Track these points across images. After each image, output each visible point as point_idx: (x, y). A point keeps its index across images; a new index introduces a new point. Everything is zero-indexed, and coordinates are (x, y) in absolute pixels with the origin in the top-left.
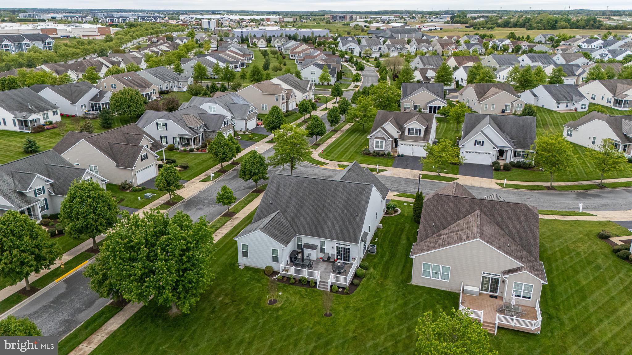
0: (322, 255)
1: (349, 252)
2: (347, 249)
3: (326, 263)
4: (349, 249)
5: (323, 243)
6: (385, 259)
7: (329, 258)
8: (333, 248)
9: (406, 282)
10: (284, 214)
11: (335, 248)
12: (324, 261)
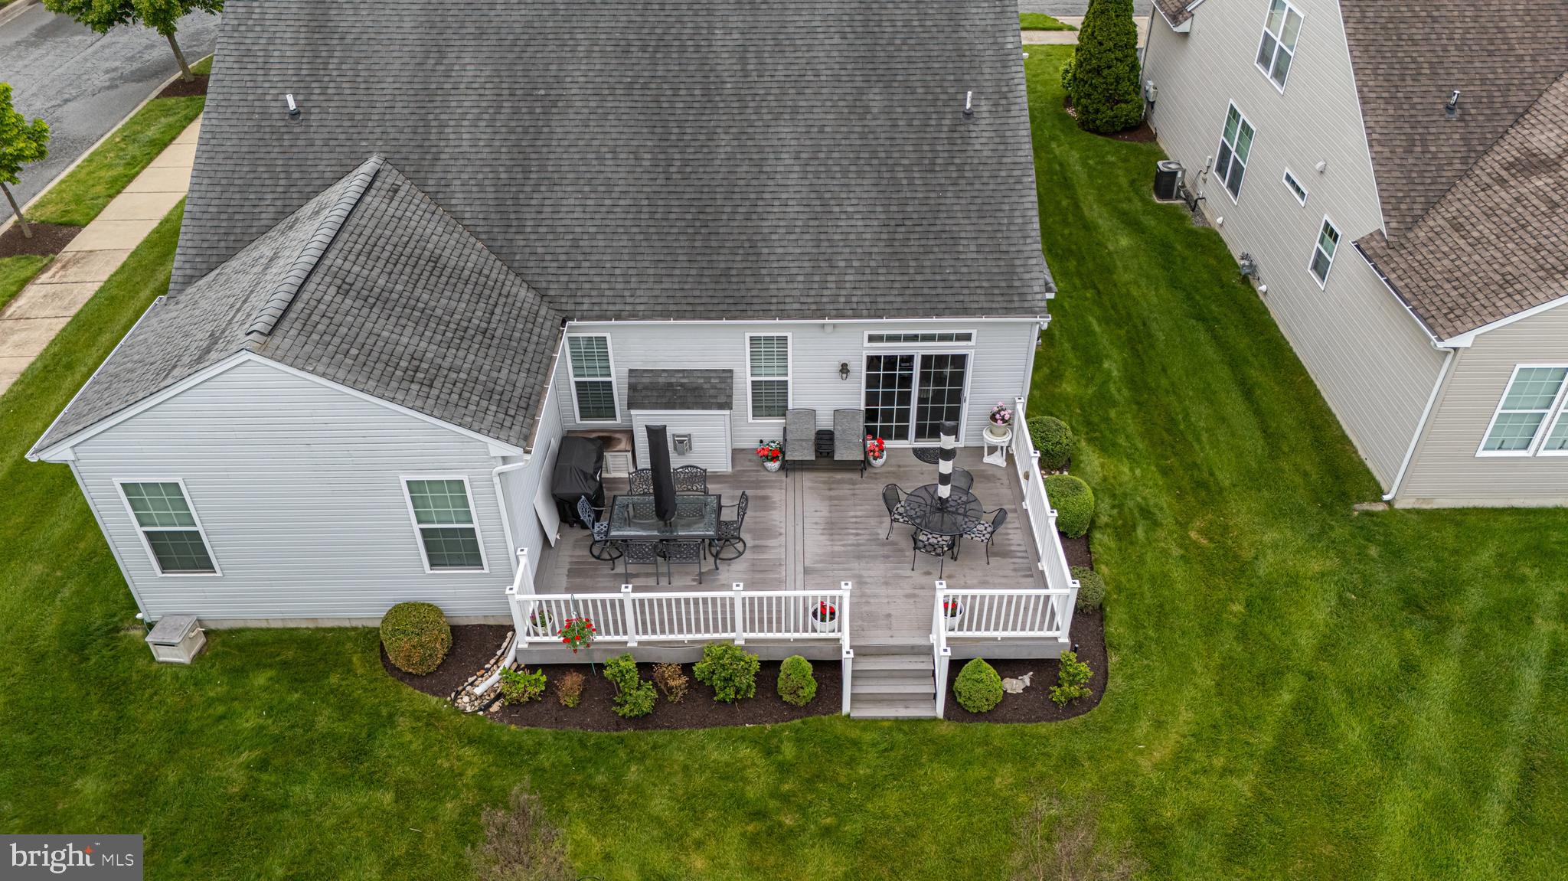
0: (770, 429)
1: (958, 379)
2: (941, 360)
3: (808, 479)
4: (960, 361)
5: (768, 350)
6: (1112, 366)
7: (824, 441)
8: (844, 369)
9: (1344, 498)
10: (421, 186)
11: (860, 371)
12: (788, 467)
